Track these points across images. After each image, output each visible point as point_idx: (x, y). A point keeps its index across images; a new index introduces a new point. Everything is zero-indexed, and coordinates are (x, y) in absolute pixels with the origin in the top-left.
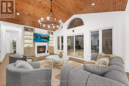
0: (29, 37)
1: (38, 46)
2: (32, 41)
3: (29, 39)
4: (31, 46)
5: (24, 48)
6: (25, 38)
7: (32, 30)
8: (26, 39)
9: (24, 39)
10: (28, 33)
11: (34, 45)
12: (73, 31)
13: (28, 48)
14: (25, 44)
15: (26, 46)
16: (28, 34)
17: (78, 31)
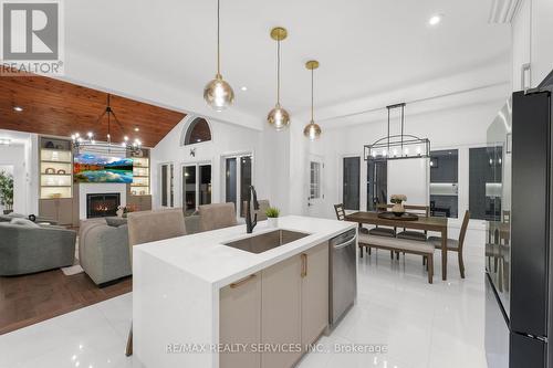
0: (58, 167)
1: (88, 195)
2: (68, 180)
3: (58, 174)
4: (67, 193)
5: (40, 200)
6: (43, 171)
7: (69, 146)
8: (47, 173)
9: (40, 174)
10: (55, 155)
11: (76, 192)
12: (193, 153)
13: (56, 201)
14: (43, 189)
15: (46, 193)
16: (53, 159)
17: (204, 153)
